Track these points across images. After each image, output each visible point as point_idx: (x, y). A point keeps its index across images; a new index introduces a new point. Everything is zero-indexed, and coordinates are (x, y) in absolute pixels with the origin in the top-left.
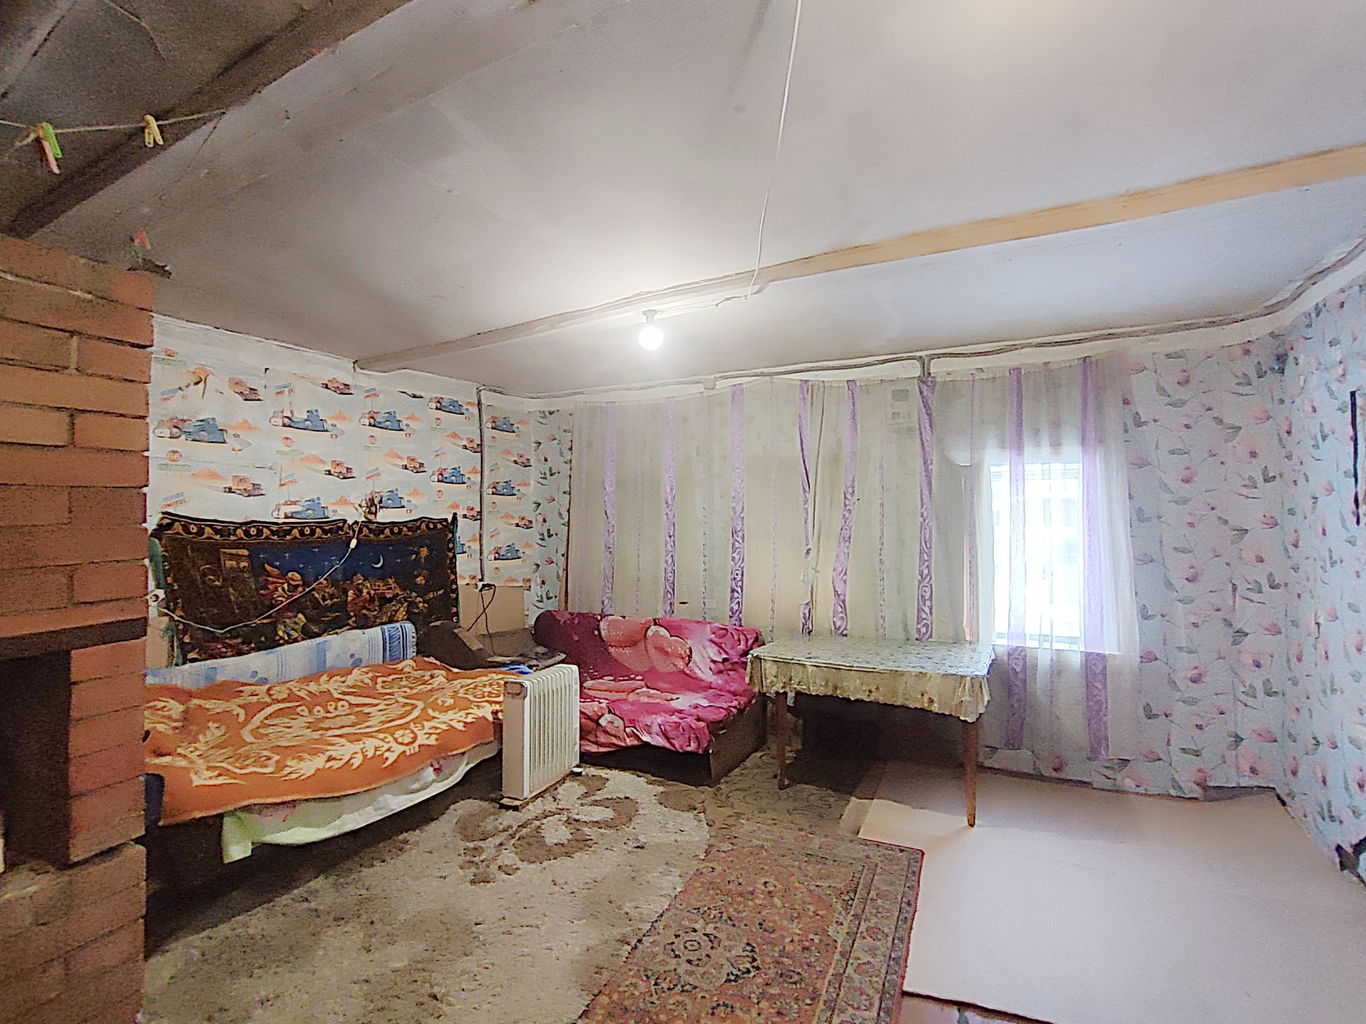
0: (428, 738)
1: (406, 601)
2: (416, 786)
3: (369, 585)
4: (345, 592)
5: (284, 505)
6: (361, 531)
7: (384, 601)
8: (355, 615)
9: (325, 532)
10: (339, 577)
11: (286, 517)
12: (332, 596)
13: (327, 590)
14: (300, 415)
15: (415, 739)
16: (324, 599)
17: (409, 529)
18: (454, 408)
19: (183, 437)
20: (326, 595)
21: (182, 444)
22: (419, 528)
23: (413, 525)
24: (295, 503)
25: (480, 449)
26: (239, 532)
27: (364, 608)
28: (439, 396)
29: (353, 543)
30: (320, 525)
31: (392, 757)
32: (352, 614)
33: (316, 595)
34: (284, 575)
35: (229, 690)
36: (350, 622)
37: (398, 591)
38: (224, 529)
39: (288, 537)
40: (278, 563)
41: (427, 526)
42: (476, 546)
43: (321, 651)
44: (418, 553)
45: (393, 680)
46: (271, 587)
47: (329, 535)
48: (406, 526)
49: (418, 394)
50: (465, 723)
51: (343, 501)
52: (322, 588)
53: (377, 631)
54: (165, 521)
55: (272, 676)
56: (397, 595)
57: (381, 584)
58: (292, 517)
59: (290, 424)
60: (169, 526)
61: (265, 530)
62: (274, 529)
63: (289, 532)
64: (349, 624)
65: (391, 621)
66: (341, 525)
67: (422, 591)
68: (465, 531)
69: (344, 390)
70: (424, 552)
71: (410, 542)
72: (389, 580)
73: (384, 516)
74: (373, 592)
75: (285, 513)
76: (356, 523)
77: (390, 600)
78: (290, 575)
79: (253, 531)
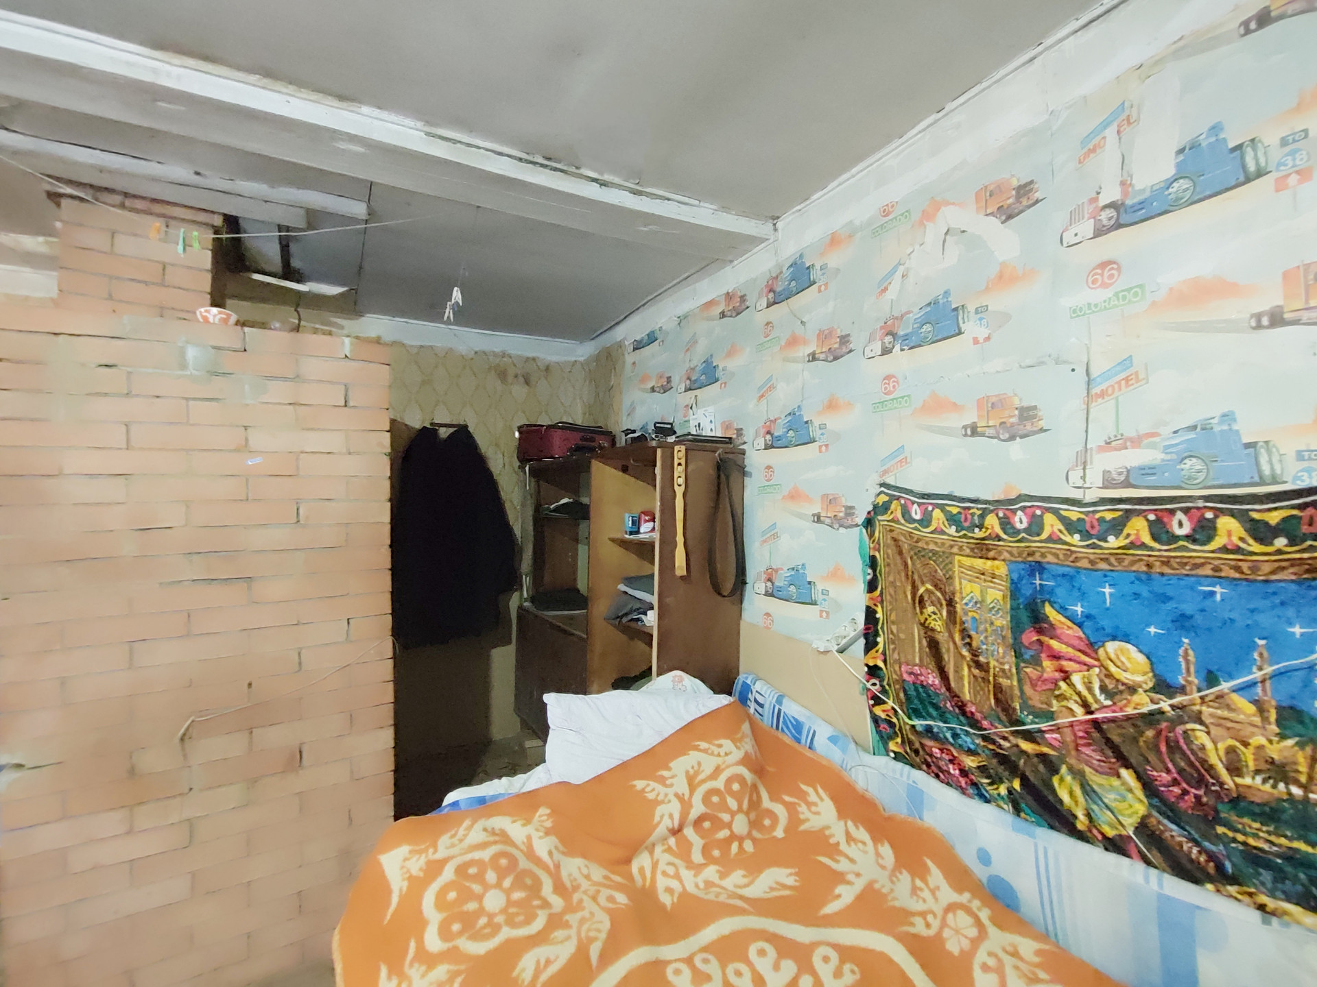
5: (1101, 449)
11: (1108, 484)
21: (901, 360)
24: (1136, 442)
26: (992, 521)
30: (1232, 504)
39: (1113, 542)
40: (1079, 609)
54: (884, 498)
58: (1127, 484)
60: (885, 508)
61: (1051, 519)
62: (1075, 516)
63: (1117, 527)
75: (1106, 473)
79: (1020, 521)
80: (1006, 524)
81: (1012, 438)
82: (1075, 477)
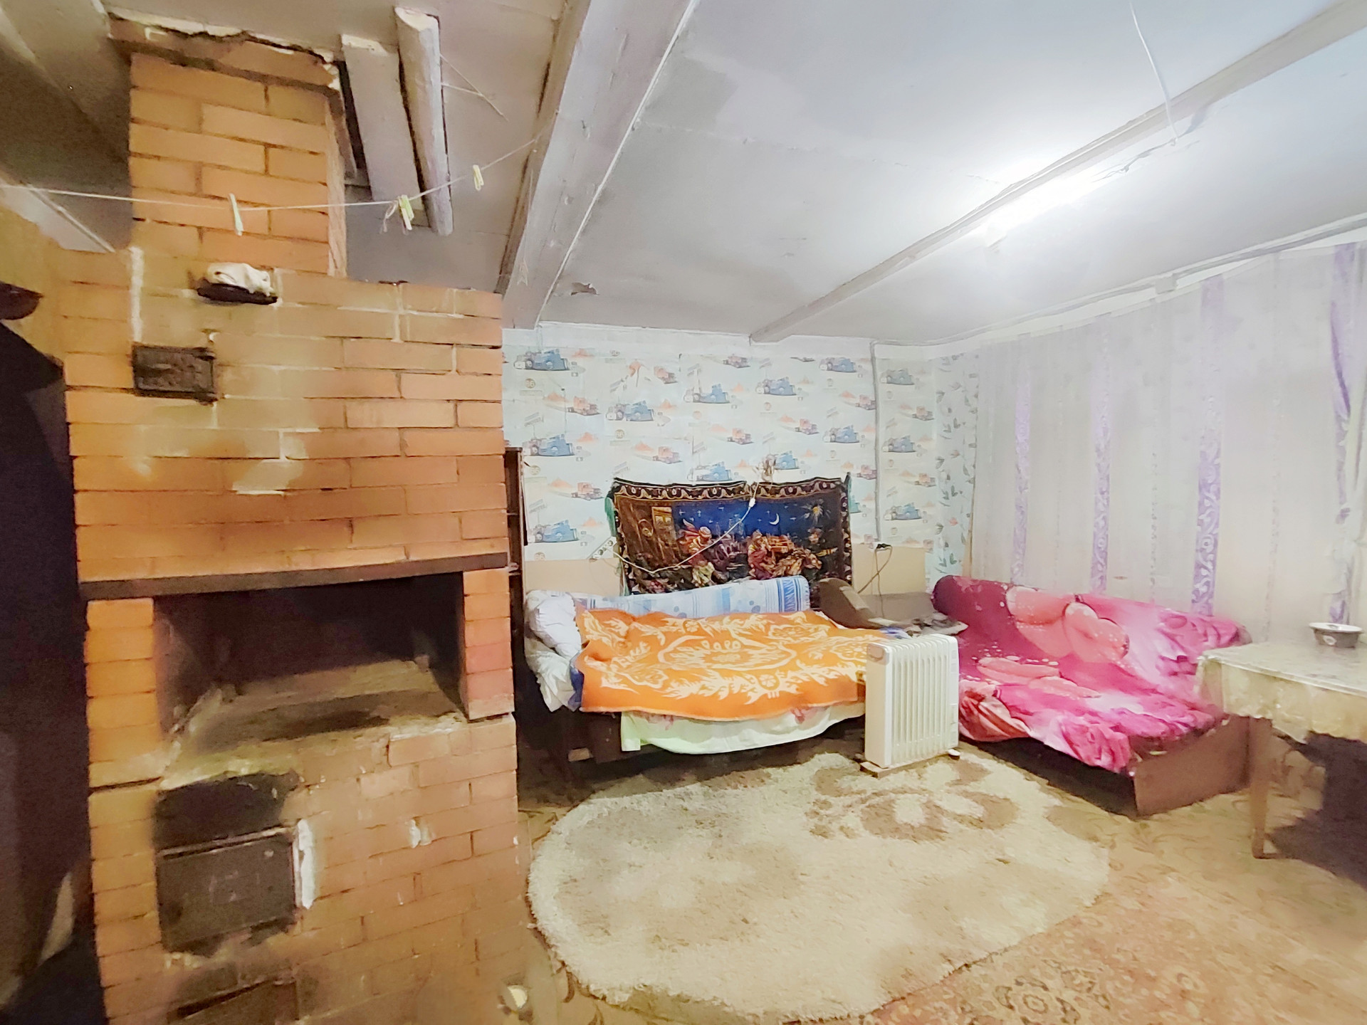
0: (789, 687)
1: (800, 557)
2: (778, 728)
3: (766, 540)
4: (745, 545)
5: (696, 469)
6: (758, 491)
7: (780, 556)
8: (755, 567)
9: (729, 492)
10: (741, 532)
11: (698, 480)
12: (735, 549)
13: (732, 544)
14: (707, 391)
15: (777, 685)
16: (729, 552)
17: (803, 489)
18: (845, 367)
19: (625, 419)
20: (731, 548)
21: (625, 424)
22: (812, 487)
23: (807, 485)
24: (704, 467)
25: (874, 405)
26: (665, 493)
27: (764, 561)
28: (830, 356)
29: (752, 503)
30: (724, 486)
31: (754, 697)
32: (752, 566)
33: (723, 547)
34: (697, 530)
35: (656, 619)
36: (750, 572)
37: (792, 547)
38: (655, 491)
39: (700, 497)
40: (692, 519)
41: (821, 486)
42: (871, 505)
43: (726, 596)
44: (812, 512)
45: (785, 629)
46: (687, 538)
47: (732, 495)
48: (800, 486)
49: (808, 357)
50: (827, 678)
51: (743, 465)
52: (727, 542)
53: (772, 583)
54: (618, 485)
55: (689, 611)
56: (792, 551)
57: (778, 540)
58: (702, 480)
59: (700, 399)
60: (618, 489)
61: (683, 491)
62: (690, 490)
63: (700, 493)
64: (749, 575)
65: (786, 574)
66: (742, 486)
67: (816, 549)
68: (858, 493)
69: (741, 363)
70: (818, 511)
71: (803, 501)
72: (785, 537)
73: (779, 477)
74: (770, 547)
75: (697, 477)
76: (755, 484)
77: (784, 556)
78: (702, 528)
79: (674, 492)
80: (669, 493)
81: (671, 463)
82: (689, 477)
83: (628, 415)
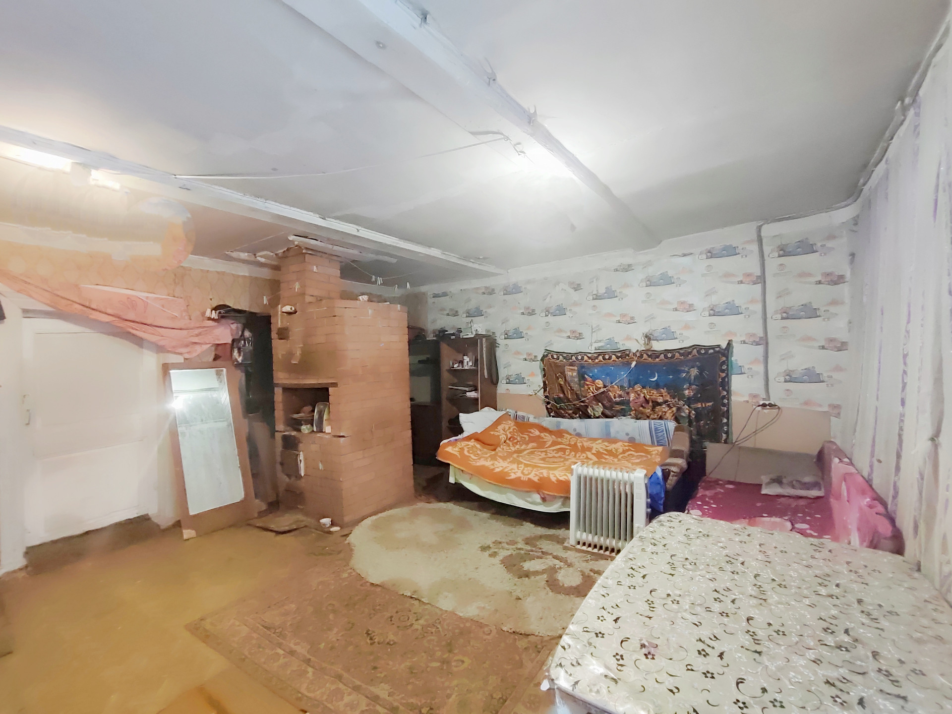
0: (534, 477)
1: (674, 406)
3: (646, 392)
4: (628, 393)
5: (595, 343)
6: (641, 356)
7: (656, 404)
8: (635, 410)
9: (618, 357)
10: (626, 385)
11: (595, 349)
12: (620, 396)
13: (618, 392)
14: (602, 291)
16: (615, 398)
17: (681, 355)
18: (730, 251)
19: (550, 315)
20: (617, 395)
21: (550, 318)
22: (690, 353)
23: (685, 352)
24: (600, 341)
25: (762, 279)
27: (642, 406)
28: (709, 247)
29: (634, 363)
30: (614, 353)
31: (513, 476)
33: (611, 394)
34: (593, 382)
36: (631, 413)
37: (668, 398)
38: (568, 356)
39: (597, 361)
40: (591, 375)
41: (698, 352)
42: (761, 368)
43: (607, 426)
44: (688, 372)
46: (586, 387)
47: (620, 359)
48: (678, 352)
51: (628, 338)
52: (614, 391)
53: (645, 423)
54: (546, 353)
55: (583, 432)
56: (667, 401)
57: (655, 392)
58: (598, 349)
59: (597, 297)
60: (547, 356)
61: (585, 357)
62: (590, 356)
63: (597, 358)
65: (661, 418)
66: (628, 353)
67: (689, 401)
68: (739, 356)
70: (694, 372)
71: (682, 363)
72: (662, 390)
73: (658, 346)
74: (648, 397)
76: (638, 351)
77: (659, 404)
78: (597, 381)
79: (580, 357)
80: (576, 358)
81: (578, 339)
82: (590, 348)
83: (552, 313)
